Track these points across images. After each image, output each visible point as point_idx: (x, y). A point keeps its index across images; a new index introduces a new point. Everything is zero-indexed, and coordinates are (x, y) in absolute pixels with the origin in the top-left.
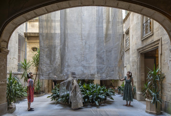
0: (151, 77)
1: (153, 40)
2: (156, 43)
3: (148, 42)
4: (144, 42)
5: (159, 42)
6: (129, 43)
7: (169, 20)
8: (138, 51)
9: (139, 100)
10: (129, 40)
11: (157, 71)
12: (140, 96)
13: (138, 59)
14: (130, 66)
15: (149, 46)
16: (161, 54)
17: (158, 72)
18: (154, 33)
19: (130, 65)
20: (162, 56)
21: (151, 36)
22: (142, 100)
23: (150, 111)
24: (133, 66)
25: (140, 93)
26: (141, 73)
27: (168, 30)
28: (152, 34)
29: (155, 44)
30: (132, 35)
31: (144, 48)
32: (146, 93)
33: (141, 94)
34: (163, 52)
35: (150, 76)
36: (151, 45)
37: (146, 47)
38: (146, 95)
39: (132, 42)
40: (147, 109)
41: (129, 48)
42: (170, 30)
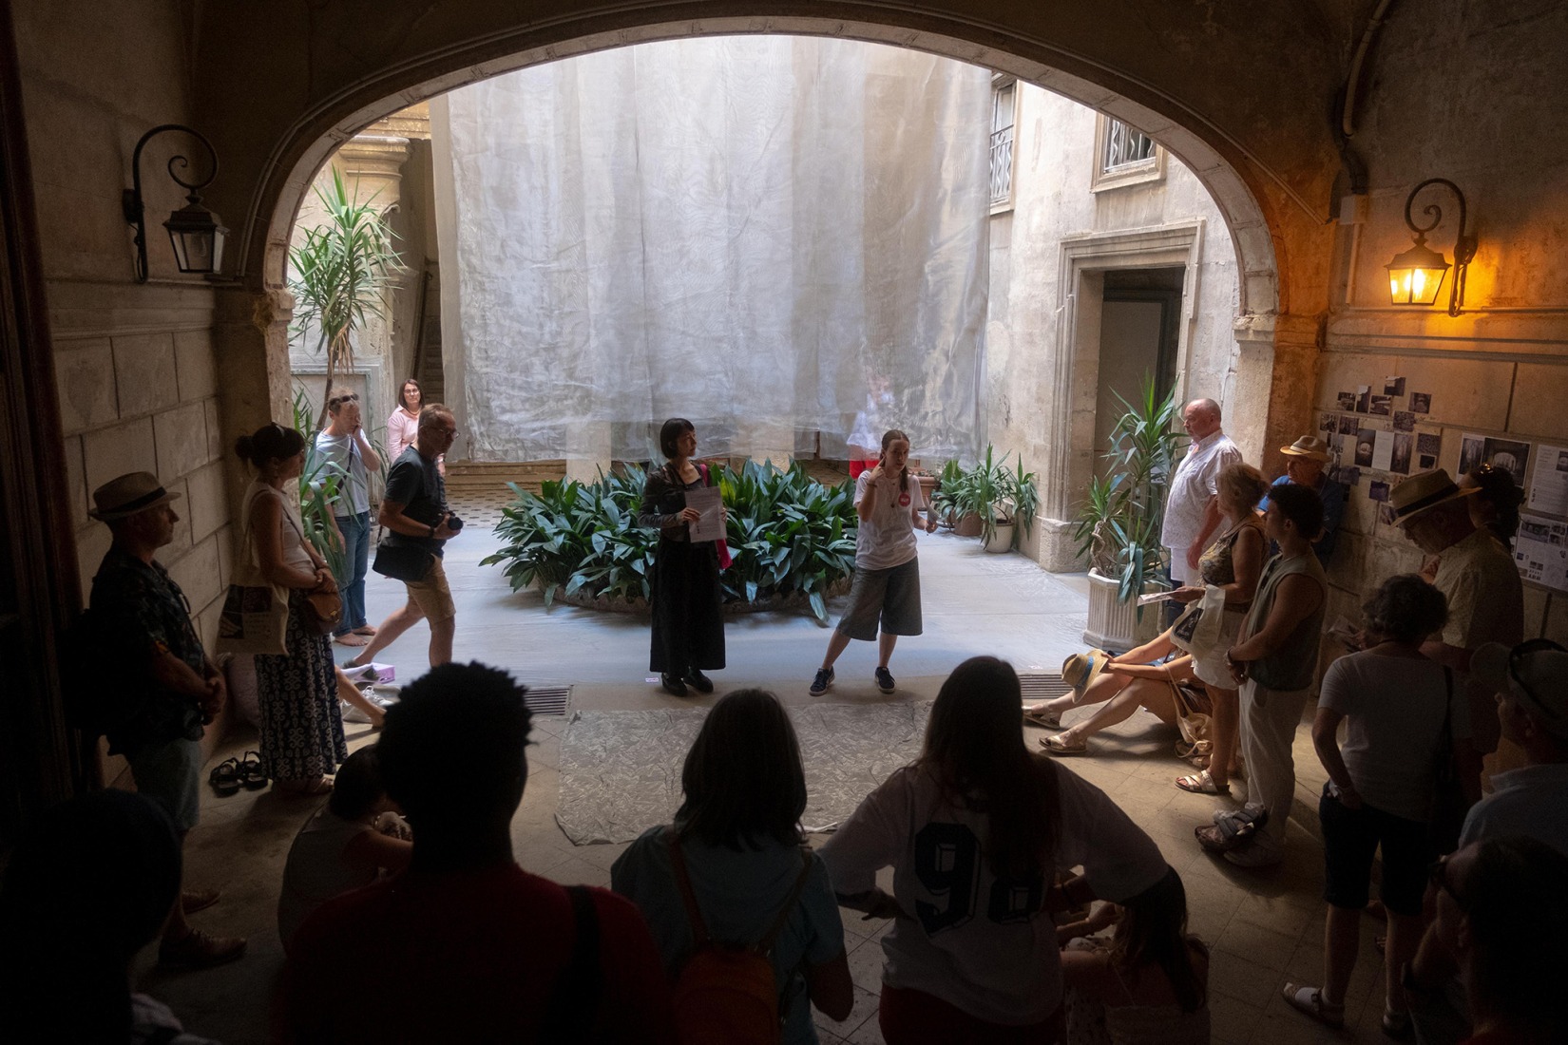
0: (1131, 452)
1: (1159, 220)
2: (1171, 244)
3: (1131, 219)
4: (1111, 212)
5: (1188, 240)
6: (1012, 167)
7: (1240, 180)
8: (1069, 252)
9: (1053, 565)
10: (1012, 147)
11: (1162, 420)
12: (1057, 539)
13: (1066, 305)
14: (1011, 336)
15: (1135, 247)
16: (1194, 321)
17: (1167, 425)
18: (1170, 177)
19: (1007, 327)
20: (1198, 333)
21: (1154, 188)
22: (1070, 563)
23: (1107, 635)
24: (1030, 340)
25: (1061, 523)
26: (1074, 399)
27: (1232, 217)
28: (1156, 177)
29: (1166, 242)
30: (1039, 122)
31: (1109, 248)
32: (1092, 538)
33: (1064, 532)
34: (1203, 312)
35: (1125, 447)
36: (1145, 245)
37: (1118, 247)
38: (1094, 551)
39: (1034, 169)
40: (1090, 626)
41: (1011, 212)
42: (1240, 219)
